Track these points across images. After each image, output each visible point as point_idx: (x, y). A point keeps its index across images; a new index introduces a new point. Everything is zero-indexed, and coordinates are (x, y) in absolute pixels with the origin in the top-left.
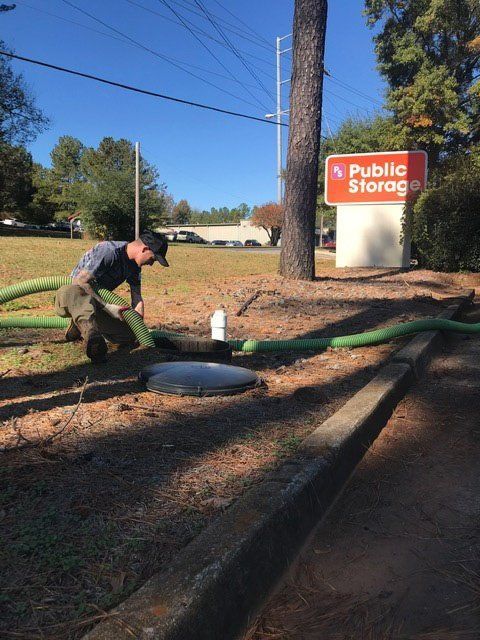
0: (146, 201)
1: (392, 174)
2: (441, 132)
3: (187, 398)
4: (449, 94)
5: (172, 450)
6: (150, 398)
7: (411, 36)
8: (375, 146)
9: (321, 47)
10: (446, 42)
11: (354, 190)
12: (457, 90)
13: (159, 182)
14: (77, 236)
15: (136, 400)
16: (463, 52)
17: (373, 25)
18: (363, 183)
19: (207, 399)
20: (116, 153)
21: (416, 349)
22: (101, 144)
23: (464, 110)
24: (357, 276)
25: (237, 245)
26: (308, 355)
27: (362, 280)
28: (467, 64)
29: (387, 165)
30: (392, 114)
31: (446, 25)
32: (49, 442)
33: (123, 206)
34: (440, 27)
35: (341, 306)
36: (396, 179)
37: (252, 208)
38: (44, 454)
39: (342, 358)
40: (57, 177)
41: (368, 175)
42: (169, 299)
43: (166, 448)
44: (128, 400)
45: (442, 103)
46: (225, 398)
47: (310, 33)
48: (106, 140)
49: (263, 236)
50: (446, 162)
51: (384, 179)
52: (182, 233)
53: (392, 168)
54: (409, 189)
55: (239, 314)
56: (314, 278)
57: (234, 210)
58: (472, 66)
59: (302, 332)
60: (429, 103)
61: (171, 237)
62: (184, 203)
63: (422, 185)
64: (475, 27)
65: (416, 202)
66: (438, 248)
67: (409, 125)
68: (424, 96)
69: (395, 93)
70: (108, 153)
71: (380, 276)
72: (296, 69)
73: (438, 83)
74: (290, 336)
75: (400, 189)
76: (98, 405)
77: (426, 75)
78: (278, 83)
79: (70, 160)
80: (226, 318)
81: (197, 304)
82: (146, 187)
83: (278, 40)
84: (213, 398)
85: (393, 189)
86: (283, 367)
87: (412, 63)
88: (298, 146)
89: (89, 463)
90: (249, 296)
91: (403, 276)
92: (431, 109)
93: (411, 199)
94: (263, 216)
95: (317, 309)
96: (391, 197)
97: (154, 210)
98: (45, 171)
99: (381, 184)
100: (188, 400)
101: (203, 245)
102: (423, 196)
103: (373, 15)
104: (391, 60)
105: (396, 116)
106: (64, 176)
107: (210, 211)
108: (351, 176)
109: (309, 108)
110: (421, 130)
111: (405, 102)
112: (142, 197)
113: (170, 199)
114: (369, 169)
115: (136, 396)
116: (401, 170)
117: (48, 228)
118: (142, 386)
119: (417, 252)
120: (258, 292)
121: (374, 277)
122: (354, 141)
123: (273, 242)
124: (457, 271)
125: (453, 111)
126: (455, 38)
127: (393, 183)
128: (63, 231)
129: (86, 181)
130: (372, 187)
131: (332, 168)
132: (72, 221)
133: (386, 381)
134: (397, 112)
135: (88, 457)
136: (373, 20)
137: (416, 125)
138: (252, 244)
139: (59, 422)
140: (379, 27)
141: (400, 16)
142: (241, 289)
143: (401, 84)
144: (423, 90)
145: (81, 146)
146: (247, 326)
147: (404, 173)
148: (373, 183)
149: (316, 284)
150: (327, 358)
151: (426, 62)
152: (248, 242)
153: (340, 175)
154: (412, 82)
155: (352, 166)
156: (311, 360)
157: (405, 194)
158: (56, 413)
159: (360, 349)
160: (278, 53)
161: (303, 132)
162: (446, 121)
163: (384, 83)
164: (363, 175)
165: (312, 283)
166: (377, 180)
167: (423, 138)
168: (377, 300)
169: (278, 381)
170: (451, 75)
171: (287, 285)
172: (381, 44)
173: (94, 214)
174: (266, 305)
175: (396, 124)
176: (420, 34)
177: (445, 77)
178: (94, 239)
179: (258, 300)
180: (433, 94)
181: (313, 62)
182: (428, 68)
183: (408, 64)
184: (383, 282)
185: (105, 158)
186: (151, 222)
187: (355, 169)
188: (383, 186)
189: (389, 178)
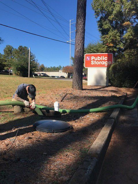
0: (32, 64)
1: (103, 59)
2: (116, 48)
3: (49, 133)
4: (118, 37)
5: (46, 155)
6: (37, 134)
7: (107, 21)
8: (98, 51)
9: (84, 24)
10: (117, 23)
11: (93, 64)
12: (120, 36)
13: (35, 59)
14: (11, 74)
15: (33, 134)
16: (121, 26)
17: (97, 18)
18: (95, 62)
19: (55, 134)
20: (23, 50)
21: (116, 114)
22: (19, 48)
23: (122, 42)
24: (94, 88)
25: (58, 78)
26: (83, 115)
27: (96, 90)
28: (122, 29)
29: (102, 57)
30: (102, 42)
31: (117, 19)
32: (5, 153)
33: (25, 66)
34: (115, 19)
35: (91, 98)
36: (104, 61)
37: (62, 67)
38: (4, 159)
39: (92, 117)
40: (5, 57)
41: (97, 60)
42: (40, 96)
43: (44, 154)
44: (30, 135)
45: (116, 40)
46: (61, 133)
47: (81, 20)
48: (20, 46)
49: (65, 75)
50: (117, 56)
52: (42, 74)
53: (103, 58)
55: (61, 101)
56: (83, 89)
57: (57, 67)
58: (124, 30)
59: (81, 107)
60: (112, 40)
61: (39, 75)
62: (43, 65)
63: (112, 63)
64: (124, 19)
65: (110, 68)
66: (116, 81)
67: (107, 45)
69: (103, 36)
70: (21, 50)
71: (100, 88)
72: (77, 29)
73: (115, 35)
74: (77, 108)
75: (106, 64)
77: (111, 32)
78: (70, 32)
79: (9, 52)
81: (49, 98)
82: (32, 60)
83: (70, 20)
84: (57, 133)
85: (104, 64)
86: (77, 120)
87: (108, 29)
88: (78, 52)
89: (19, 162)
90: (64, 95)
91: (107, 88)
92: (113, 42)
93: (108, 67)
94: (65, 69)
95: (84, 99)
96: (103, 66)
97: (34, 67)
98: (2, 55)
99: (100, 62)
100: (49, 134)
101: (48, 77)
102: (112, 66)
103: (97, 15)
104: (102, 28)
105: (103, 43)
106: (7, 56)
107: (50, 67)
108: (92, 59)
109: (81, 41)
110: (110, 47)
111: (106, 39)
112: (30, 63)
113: (39, 64)
114: (97, 58)
115: (33, 133)
116: (106, 58)
117: (2, 72)
118: (34, 129)
119: (110, 81)
120: (66, 94)
121: (99, 89)
122: (92, 49)
123: (69, 77)
124: (122, 87)
125: (119, 42)
126: (119, 22)
127: (104, 62)
128: (7, 73)
129: (14, 58)
130: (98, 63)
131: (86, 57)
132: (9, 70)
133: (109, 126)
135: (19, 159)
136: (97, 16)
137: (109, 46)
138: (63, 77)
139: (8, 145)
140: (99, 19)
141: (104, 16)
142: (61, 92)
143: (105, 34)
144: (111, 36)
145: (13, 48)
146: (64, 105)
147: (107, 59)
148: (98, 62)
150: (89, 116)
151: (111, 29)
152: (61, 77)
153: (89, 59)
154: (107, 34)
155: (92, 57)
156: (85, 117)
157: (107, 65)
158: (7, 141)
159: (98, 113)
160: (70, 24)
161: (79, 48)
162: (117, 45)
163: (100, 34)
164: (95, 59)
165: (82, 91)
166: (99, 61)
167: (111, 49)
168: (101, 97)
169: (76, 125)
170: (118, 32)
171: (75, 91)
172: (99, 23)
173: (16, 68)
174: (69, 98)
175: (103, 45)
176: (110, 21)
177: (117, 33)
178: (16, 75)
179: (66, 96)
180: (113, 37)
181: (82, 28)
182: (112, 30)
183: (106, 29)
184: (101, 90)
185: (20, 52)
186: (33, 70)
187: (93, 58)
188: (101, 63)
189: (102, 61)
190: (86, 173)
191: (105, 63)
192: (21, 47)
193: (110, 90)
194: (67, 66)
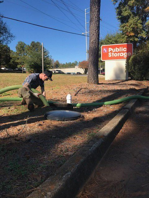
1: (122, 51)
2: (137, 37)
4: (139, 25)
5: (55, 138)
6: (48, 122)
7: (127, 7)
8: (116, 42)
9: (99, 11)
10: (138, 9)
12: (142, 24)
13: (49, 55)
14: (24, 72)
15: (44, 122)
16: (143, 12)
17: (115, 4)
18: (113, 54)
19: (66, 121)
20: (36, 46)
21: (131, 105)
22: (31, 44)
23: (144, 30)
24: (112, 83)
25: (74, 74)
26: (97, 107)
27: (113, 84)
28: (145, 16)
29: (120, 48)
30: (122, 32)
31: (138, 3)
32: (17, 136)
33: (39, 63)
34: (136, 4)
35: (107, 92)
36: (123, 52)
37: (79, 62)
38: (16, 140)
39: (108, 108)
40: (18, 54)
41: (115, 51)
42: (53, 91)
43: (53, 137)
44: (41, 122)
45: (137, 28)
46: (71, 121)
47: (95, 7)
49: (82, 71)
50: (139, 47)
51: (119, 52)
52: (57, 71)
53: (122, 49)
54: (127, 55)
55: (75, 95)
56: (98, 84)
57: (73, 63)
58: (146, 16)
59: (95, 101)
60: (133, 28)
61: (54, 72)
62: (57, 61)
63: (132, 54)
64: (147, 4)
65: (130, 59)
66: (137, 73)
67: (127, 35)
68: (131, 26)
69: (123, 25)
70: (33, 46)
71: (119, 82)
72: (91, 18)
73: (136, 22)
74: (91, 101)
76: (32, 124)
77: (132, 19)
78: (86, 23)
79: (21, 49)
80: (71, 96)
81: (62, 92)
82: (45, 57)
83: (85, 9)
84: (67, 121)
85: (122, 55)
86: (89, 111)
87: (128, 16)
88: (92, 43)
89: (29, 142)
90: (78, 90)
91: (126, 82)
92: (134, 30)
93: (128, 58)
94: (82, 65)
95: (99, 93)
96: (122, 58)
97: (48, 64)
98: (14, 52)
100: (60, 122)
101: (63, 74)
102: (132, 57)
103: (115, 1)
104: (121, 15)
105: (123, 33)
106: (20, 54)
107: (65, 63)
108: (109, 51)
109: (95, 31)
110: (131, 37)
111: (126, 28)
112: (44, 60)
113: (53, 60)
114: (115, 49)
115: (44, 121)
116: (125, 49)
117: (15, 70)
118: (45, 118)
119: (130, 75)
120: (81, 88)
121: (117, 83)
122: (110, 41)
123: (85, 73)
124: (143, 80)
125: (141, 30)
126: (141, 8)
127: (122, 53)
128: (20, 71)
129: (27, 55)
130: (116, 55)
131: (103, 49)
132: (23, 68)
133: (121, 115)
134: (123, 31)
135: (29, 140)
136: (115, 3)
137: (129, 35)
138: (79, 73)
139: (20, 130)
140: (117, 5)
141: (123, 1)
142: (76, 87)
143: (124, 22)
144: (131, 24)
145: (25, 44)
146: (78, 99)
147: (126, 50)
149: (99, 85)
150: (103, 108)
151: (132, 15)
152: (77, 73)
153: (106, 51)
154: (128, 22)
156: (98, 109)
157: (126, 57)
158: (19, 127)
159: (113, 105)
160: (86, 14)
161: (94, 38)
162: (138, 34)
163: (119, 22)
164: (113, 51)
165: (98, 85)
166: (117, 53)
167: (131, 39)
168: (118, 90)
169: (88, 116)
170: (140, 19)
171: (90, 86)
172: (118, 10)
173: (30, 65)
174: (83, 92)
175: (123, 35)
176: (130, 7)
177: (138, 20)
178: (30, 73)
179: (81, 91)
180: (134, 25)
181: (96, 16)
182: (133, 17)
183: (126, 16)
184: (120, 84)
185: (32, 48)
186: (47, 67)
187: (110, 49)
188: (119, 54)
189: (121, 52)
190: (90, 149)
191: (125, 55)
192: (33, 42)
193: (130, 83)
194: (84, 61)
